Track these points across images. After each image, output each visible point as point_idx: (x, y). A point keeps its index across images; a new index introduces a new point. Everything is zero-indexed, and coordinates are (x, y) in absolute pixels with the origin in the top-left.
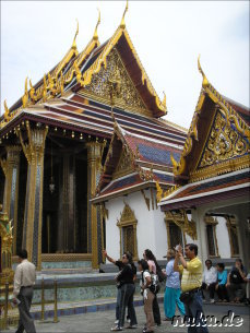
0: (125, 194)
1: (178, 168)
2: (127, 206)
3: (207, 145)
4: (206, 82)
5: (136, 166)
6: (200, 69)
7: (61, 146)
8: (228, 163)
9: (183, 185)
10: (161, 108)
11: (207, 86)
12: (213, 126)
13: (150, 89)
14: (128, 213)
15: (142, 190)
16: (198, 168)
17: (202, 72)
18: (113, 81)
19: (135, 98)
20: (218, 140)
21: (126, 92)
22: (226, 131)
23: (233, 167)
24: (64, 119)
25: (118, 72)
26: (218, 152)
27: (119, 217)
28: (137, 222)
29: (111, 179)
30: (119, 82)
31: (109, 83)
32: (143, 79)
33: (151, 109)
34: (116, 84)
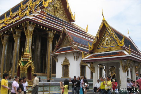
0: (66, 54)
1: (91, 48)
2: (66, 58)
3: (101, 41)
4: (104, 19)
5: (72, 44)
6: (102, 14)
7: (37, 31)
8: (109, 49)
9: (91, 54)
10: (73, 19)
11: (104, 21)
12: (104, 35)
13: (70, 11)
14: (66, 60)
15: (73, 53)
16: (97, 49)
17: (103, 16)
18: (56, 6)
19: (63, 13)
20: (106, 40)
21: (60, 11)
22: (109, 37)
23: (110, 50)
24: (40, 21)
25: (58, 2)
26: (105, 44)
27: (62, 62)
28: (69, 64)
29: (60, 47)
30: (58, 7)
31: (54, 6)
32: (67, 6)
33: (69, 19)
34: (57, 7)
